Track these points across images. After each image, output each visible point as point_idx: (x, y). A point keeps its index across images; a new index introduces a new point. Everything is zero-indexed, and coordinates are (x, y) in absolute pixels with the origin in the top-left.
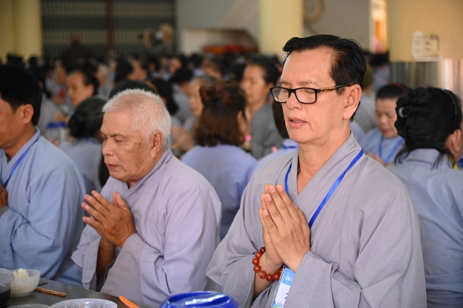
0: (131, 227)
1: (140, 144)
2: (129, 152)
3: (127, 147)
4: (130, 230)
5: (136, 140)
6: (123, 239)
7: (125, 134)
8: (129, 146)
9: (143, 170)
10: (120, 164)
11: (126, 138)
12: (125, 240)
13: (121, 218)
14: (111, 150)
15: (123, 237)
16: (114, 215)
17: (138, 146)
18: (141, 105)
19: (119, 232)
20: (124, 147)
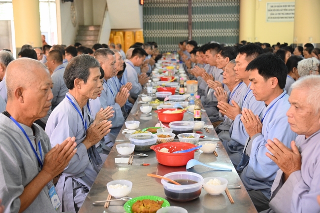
0: (297, 166)
1: (311, 113)
2: (302, 117)
3: (302, 114)
4: (296, 167)
5: (308, 110)
6: (290, 172)
7: (301, 105)
8: (303, 113)
9: (312, 130)
10: (295, 124)
11: (302, 108)
12: (291, 173)
13: (290, 159)
14: (291, 114)
15: (290, 170)
16: (285, 156)
17: (309, 114)
18: (316, 87)
19: (287, 166)
20: (299, 113)
